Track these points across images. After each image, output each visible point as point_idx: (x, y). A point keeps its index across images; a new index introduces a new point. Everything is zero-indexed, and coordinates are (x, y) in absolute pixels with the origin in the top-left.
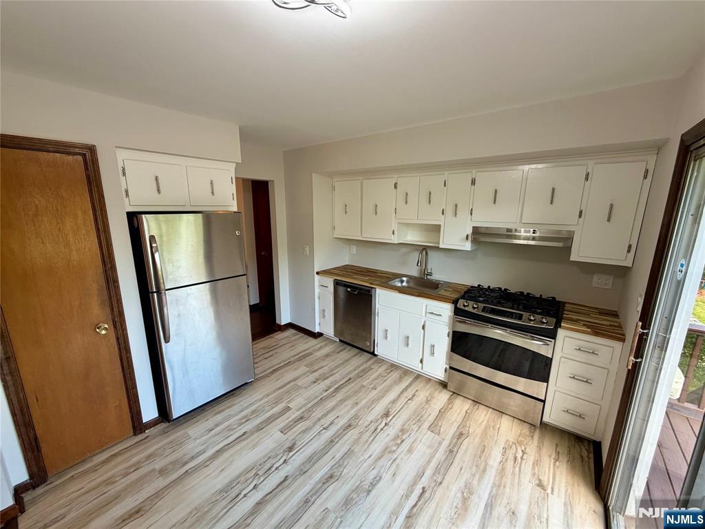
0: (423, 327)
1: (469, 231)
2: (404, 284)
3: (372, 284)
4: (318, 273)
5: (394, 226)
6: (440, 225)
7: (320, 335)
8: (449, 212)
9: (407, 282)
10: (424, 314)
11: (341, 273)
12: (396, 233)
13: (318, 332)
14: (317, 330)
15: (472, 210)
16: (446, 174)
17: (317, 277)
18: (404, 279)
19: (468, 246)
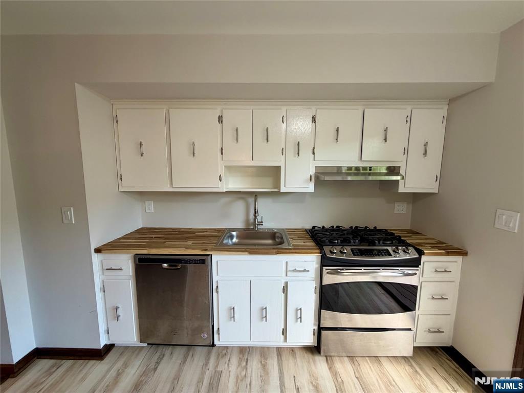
0: (285, 290)
1: (312, 172)
2: (235, 240)
3: (206, 250)
4: (98, 251)
5: (221, 171)
6: (279, 167)
7: (109, 348)
8: (290, 152)
9: (238, 237)
10: (284, 274)
11: (144, 242)
12: (223, 178)
13: (106, 346)
14: (103, 342)
15: (314, 148)
16: (284, 108)
17: (96, 258)
18: (234, 233)
19: (311, 188)
